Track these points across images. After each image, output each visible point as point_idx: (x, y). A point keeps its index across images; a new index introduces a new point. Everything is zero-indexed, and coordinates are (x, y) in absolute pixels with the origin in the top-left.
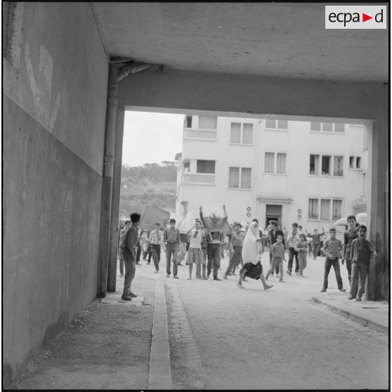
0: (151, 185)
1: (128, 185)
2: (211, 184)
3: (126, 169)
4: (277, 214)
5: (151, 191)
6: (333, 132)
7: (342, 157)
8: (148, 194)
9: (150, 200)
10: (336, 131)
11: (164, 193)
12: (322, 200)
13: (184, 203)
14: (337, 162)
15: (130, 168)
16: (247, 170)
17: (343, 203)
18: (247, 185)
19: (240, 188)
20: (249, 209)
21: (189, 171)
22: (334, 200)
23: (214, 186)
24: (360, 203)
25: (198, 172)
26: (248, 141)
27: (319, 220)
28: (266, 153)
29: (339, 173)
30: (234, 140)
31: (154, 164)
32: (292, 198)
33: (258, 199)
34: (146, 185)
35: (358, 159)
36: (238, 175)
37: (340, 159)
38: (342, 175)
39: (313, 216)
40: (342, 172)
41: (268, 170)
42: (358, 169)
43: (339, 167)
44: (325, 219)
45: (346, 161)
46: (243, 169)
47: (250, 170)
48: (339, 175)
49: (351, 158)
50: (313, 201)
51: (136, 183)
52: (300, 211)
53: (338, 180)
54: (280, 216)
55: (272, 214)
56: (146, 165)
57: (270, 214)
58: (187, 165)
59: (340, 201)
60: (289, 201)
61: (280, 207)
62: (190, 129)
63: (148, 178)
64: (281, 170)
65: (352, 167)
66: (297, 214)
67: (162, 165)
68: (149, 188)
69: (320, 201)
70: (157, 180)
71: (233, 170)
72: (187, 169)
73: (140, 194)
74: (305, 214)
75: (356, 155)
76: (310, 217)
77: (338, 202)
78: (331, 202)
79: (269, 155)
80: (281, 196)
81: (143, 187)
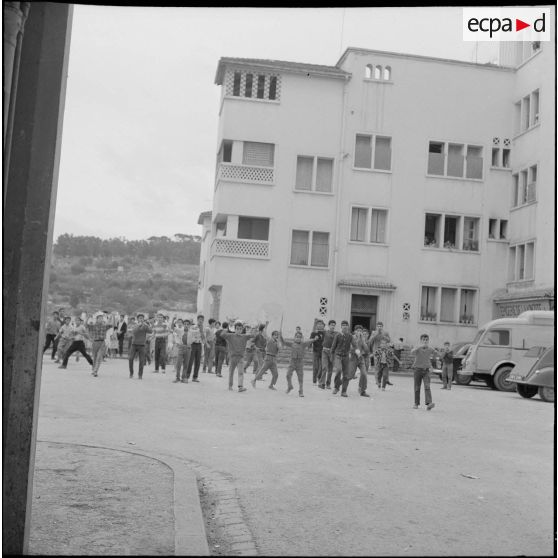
0: (157, 269)
1: (125, 268)
2: (262, 257)
3: (122, 243)
4: (369, 311)
5: (159, 276)
6: (464, 178)
7: (477, 220)
8: (154, 281)
9: (156, 289)
10: (468, 177)
11: (177, 280)
12: (443, 289)
13: (215, 289)
14: (468, 227)
15: (128, 243)
16: (322, 237)
17: (477, 295)
18: (321, 262)
19: (309, 266)
20: (324, 301)
21: (225, 235)
22: (463, 290)
23: (268, 260)
24: (505, 296)
25: (239, 237)
26: (325, 187)
27: (438, 321)
28: (354, 209)
29: (472, 246)
30: (302, 185)
31: (164, 238)
32: (395, 285)
33: (339, 284)
34: (150, 267)
35: (503, 223)
36: (307, 243)
37: (473, 222)
38: (476, 249)
39: (427, 315)
40: (476, 244)
41: (357, 237)
42: (503, 240)
43: (471, 235)
44: (447, 321)
45: (484, 226)
46: (314, 233)
47: (326, 235)
48: (472, 249)
49: (492, 222)
50: (428, 290)
51: (137, 264)
52: (407, 306)
53: (470, 256)
54: (375, 314)
55: (361, 310)
56: (152, 238)
57: (358, 310)
58: (221, 224)
59: (473, 292)
60: (390, 290)
61: (374, 299)
62: (227, 163)
63: (154, 257)
64: (378, 238)
65: (493, 237)
66: (403, 311)
67: (174, 239)
68: (155, 273)
69: (440, 291)
70: (168, 261)
71: (299, 235)
72: (220, 232)
73: (142, 280)
74: (415, 312)
75: (500, 217)
76: (423, 316)
77: (469, 292)
78: (459, 293)
79: (359, 211)
80: (377, 281)
81: (146, 270)
